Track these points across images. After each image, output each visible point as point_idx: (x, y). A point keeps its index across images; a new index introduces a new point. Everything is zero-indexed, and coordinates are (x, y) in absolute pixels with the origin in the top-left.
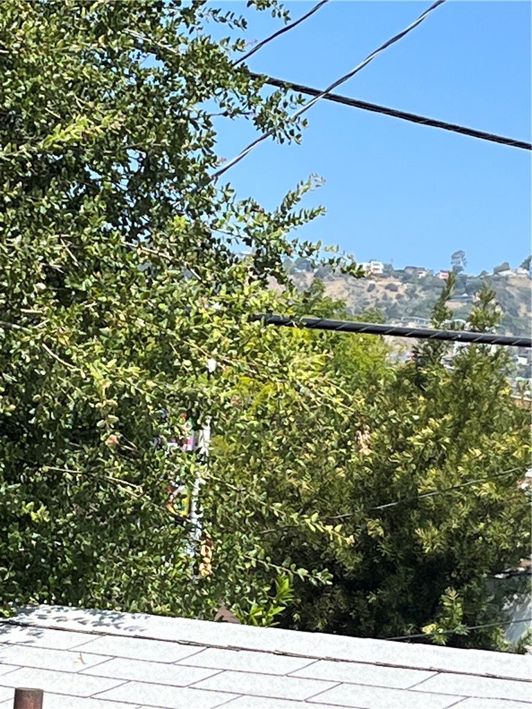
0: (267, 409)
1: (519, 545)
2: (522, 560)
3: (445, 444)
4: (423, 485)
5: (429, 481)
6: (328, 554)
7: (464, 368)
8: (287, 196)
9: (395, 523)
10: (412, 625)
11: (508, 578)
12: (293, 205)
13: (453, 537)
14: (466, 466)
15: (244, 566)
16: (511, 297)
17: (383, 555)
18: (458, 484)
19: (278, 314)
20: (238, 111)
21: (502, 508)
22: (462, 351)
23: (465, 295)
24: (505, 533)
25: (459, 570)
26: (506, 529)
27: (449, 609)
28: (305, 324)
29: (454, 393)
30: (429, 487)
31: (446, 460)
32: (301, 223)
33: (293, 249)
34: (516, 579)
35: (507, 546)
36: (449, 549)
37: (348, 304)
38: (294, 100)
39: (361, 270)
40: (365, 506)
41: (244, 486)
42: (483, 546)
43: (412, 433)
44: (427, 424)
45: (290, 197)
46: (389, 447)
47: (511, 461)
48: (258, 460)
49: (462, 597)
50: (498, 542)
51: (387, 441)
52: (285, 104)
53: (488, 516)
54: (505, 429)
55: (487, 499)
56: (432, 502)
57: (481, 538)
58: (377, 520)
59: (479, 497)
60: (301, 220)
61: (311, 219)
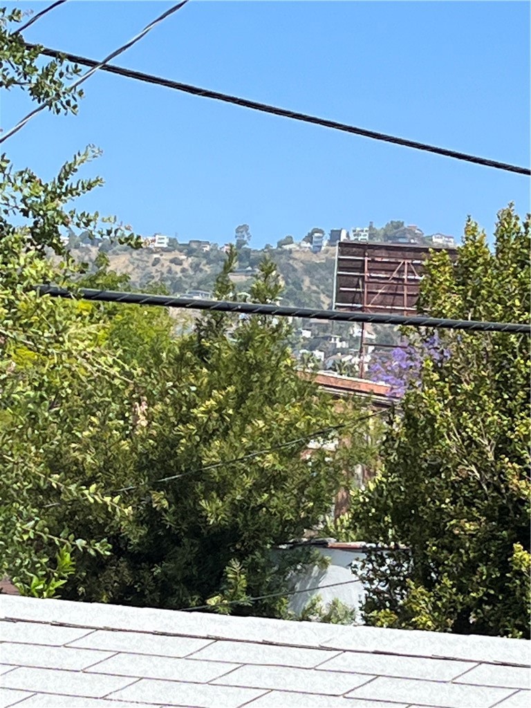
0: (44, 380)
1: (303, 515)
2: (305, 530)
3: (229, 416)
4: (207, 456)
5: (213, 453)
6: (113, 526)
7: (246, 340)
8: (64, 167)
9: (179, 495)
10: (197, 597)
11: (291, 548)
12: (70, 176)
13: (237, 508)
14: (249, 437)
15: (22, 538)
16: (295, 270)
17: (168, 527)
18: (241, 456)
19: (56, 286)
20: (12, 81)
21: (285, 479)
22: (245, 323)
23: (249, 268)
24: (288, 504)
25: (243, 542)
26: (290, 500)
27: (233, 581)
28: (83, 295)
29: (237, 365)
30: (213, 459)
31: (229, 432)
32: (79, 194)
33: (70, 219)
34: (300, 549)
35: (291, 517)
36: (234, 520)
37: (133, 278)
38: (70, 70)
39: (139, 241)
40: (149, 479)
41: (22, 458)
42: (267, 517)
43: (195, 406)
44: (210, 396)
45: (67, 168)
46: (173, 420)
47: (294, 432)
48: (36, 432)
49: (245, 568)
50: (282, 512)
51: (171, 414)
52: (61, 75)
53: (272, 487)
54: (287, 400)
55: (271, 471)
56: (216, 474)
57: (264, 509)
58: (162, 493)
59: (263, 468)
60: (78, 191)
61: (89, 189)
